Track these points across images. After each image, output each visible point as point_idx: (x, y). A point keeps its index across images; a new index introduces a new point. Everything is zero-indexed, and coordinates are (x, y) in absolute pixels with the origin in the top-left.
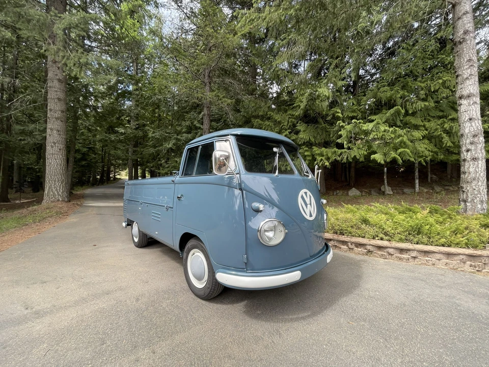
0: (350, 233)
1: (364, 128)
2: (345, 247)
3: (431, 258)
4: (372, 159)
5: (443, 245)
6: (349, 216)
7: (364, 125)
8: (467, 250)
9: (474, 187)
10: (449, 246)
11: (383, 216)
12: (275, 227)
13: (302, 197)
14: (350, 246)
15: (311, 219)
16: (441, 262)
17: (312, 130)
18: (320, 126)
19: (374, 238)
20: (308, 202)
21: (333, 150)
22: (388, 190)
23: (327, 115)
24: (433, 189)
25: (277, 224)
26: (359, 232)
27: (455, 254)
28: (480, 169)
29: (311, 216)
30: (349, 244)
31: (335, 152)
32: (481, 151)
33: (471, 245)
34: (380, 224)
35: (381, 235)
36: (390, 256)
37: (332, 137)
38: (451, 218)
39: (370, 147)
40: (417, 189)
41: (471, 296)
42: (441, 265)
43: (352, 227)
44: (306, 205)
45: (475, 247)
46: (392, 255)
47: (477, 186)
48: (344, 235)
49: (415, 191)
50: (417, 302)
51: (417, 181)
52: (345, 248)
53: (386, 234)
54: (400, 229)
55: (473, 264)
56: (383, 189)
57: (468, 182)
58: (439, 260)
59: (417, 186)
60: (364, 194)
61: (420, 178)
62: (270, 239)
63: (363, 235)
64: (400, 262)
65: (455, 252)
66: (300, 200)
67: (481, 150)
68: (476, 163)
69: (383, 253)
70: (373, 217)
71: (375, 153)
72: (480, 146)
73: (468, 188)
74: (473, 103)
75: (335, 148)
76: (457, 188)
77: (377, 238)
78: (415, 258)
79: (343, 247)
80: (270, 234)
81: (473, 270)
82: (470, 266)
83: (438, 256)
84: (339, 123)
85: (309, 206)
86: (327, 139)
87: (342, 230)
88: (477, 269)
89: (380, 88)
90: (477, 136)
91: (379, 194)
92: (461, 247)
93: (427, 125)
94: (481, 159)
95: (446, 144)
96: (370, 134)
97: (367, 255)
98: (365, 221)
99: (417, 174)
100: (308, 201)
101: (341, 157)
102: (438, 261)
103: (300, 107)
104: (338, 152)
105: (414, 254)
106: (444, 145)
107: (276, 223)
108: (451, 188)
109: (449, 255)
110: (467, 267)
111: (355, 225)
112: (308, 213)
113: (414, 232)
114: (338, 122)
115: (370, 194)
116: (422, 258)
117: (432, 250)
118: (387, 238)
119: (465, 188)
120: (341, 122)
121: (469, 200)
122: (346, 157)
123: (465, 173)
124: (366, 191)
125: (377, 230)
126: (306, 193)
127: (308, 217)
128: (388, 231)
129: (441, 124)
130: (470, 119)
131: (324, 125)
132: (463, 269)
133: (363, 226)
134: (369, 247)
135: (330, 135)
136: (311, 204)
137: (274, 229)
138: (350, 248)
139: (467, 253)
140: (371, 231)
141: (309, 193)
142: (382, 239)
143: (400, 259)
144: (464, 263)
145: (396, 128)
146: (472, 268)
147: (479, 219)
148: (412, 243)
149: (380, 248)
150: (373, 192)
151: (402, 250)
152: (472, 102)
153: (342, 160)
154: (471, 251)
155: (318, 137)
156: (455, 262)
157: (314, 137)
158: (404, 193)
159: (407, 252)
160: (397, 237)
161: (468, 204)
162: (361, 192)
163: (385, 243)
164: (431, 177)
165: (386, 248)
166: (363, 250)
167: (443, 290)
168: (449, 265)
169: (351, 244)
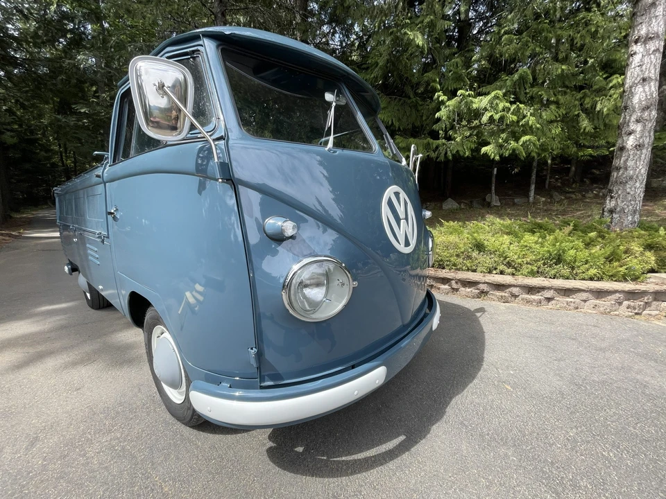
0: (455, 265)
1: (475, 106)
2: (446, 287)
3: (573, 298)
4: (482, 152)
5: (591, 279)
6: (453, 238)
7: (474, 100)
8: (625, 284)
9: (628, 190)
10: (600, 279)
11: (505, 236)
12: (327, 275)
13: (390, 203)
14: (455, 286)
15: (408, 250)
16: (587, 303)
17: (396, 108)
18: (409, 101)
19: (490, 272)
20: (402, 215)
21: (425, 141)
22: (495, 200)
23: (418, 84)
24: (551, 197)
25: (332, 269)
26: (468, 263)
27: (610, 292)
28: (642, 163)
29: (407, 244)
30: (453, 282)
31: (429, 144)
32: (650, 134)
33: (630, 276)
34: (501, 250)
35: (501, 267)
36: (513, 298)
37: (426, 120)
38: (603, 237)
39: (479, 135)
40: (531, 198)
41: (652, 363)
42: (587, 308)
43: (458, 256)
44: (398, 220)
45: (635, 279)
46: (516, 296)
47: (633, 189)
48: (444, 268)
49: (528, 201)
50: (579, 386)
51: (533, 187)
52: (446, 289)
53: (509, 265)
54: (531, 257)
55: (632, 304)
56: (488, 199)
57: (621, 183)
58: (585, 301)
59: (532, 194)
60: (463, 206)
61: (537, 183)
62: (315, 305)
63: (474, 268)
64: (528, 307)
65: (611, 289)
66: (385, 211)
67: (649, 132)
68: (638, 153)
69: (503, 294)
70: (490, 241)
71: (487, 144)
72: (650, 125)
73: (620, 192)
74: (654, 51)
75: (429, 139)
76: (580, 196)
77: (494, 272)
78: (549, 300)
79: (443, 287)
80: (316, 294)
81: (631, 314)
82: (628, 308)
83: (584, 295)
84: (439, 97)
85: (403, 222)
86: (418, 124)
87: (442, 260)
88: (636, 311)
89: (503, 35)
90: (648, 108)
91: (483, 206)
92: (616, 281)
93: (561, 99)
94: (646, 146)
95: (585, 129)
96: (483, 114)
97: (478, 297)
98: (480, 247)
99: (534, 177)
100: (401, 210)
101: (436, 153)
102: (583, 303)
103: (377, 64)
104: (432, 144)
105: (549, 294)
106: (582, 130)
107: (331, 266)
108: (573, 196)
109: (600, 294)
110: (623, 310)
111: (462, 253)
112: (402, 240)
113: (551, 261)
114: (436, 94)
115: (471, 207)
116: (560, 299)
117: (578, 287)
118: (510, 270)
119: (615, 191)
120: (440, 93)
121: (618, 209)
122: (444, 153)
123: (618, 169)
124: (465, 201)
125: (496, 259)
126: (397, 194)
127: (401, 248)
128: (513, 261)
129: (581, 99)
130: (644, 80)
131: (414, 100)
132: (617, 313)
133: (475, 254)
134: (482, 287)
135: (422, 116)
136: (406, 219)
137: (324, 280)
138: (453, 289)
139: (627, 289)
140: (488, 260)
141: (403, 195)
142: (502, 273)
143: (528, 302)
144: (620, 304)
145: (521, 105)
146: (629, 310)
147: (642, 237)
148: (546, 277)
149: (500, 287)
150: (475, 204)
151: (531, 290)
152: (653, 49)
153: (437, 158)
154: (629, 286)
155: (404, 120)
156: (608, 303)
157: (399, 120)
158: (514, 204)
159: (539, 292)
160: (525, 270)
161: (615, 216)
162: (460, 203)
163: (506, 279)
164: (550, 182)
165: (510, 286)
166: (474, 291)
167: (608, 354)
168: (599, 307)
169: (456, 283)
